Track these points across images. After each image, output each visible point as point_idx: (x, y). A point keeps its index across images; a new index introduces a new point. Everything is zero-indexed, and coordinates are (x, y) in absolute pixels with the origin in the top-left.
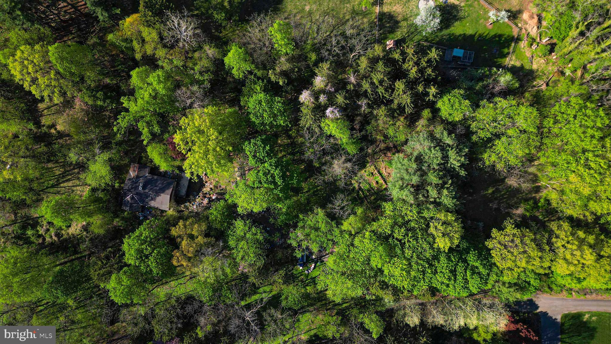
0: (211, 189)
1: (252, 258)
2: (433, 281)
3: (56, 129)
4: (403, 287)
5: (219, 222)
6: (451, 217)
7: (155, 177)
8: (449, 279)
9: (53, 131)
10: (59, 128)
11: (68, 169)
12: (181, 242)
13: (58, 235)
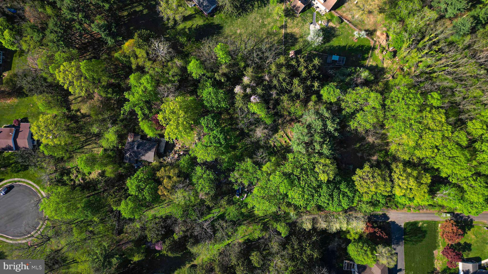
0: (180, 148)
1: (207, 189)
2: (319, 201)
3: (80, 112)
4: (301, 205)
5: (186, 168)
6: (328, 161)
7: (145, 141)
8: (329, 200)
9: (78, 113)
10: (83, 111)
11: (89, 137)
12: (163, 181)
13: (83, 179)
